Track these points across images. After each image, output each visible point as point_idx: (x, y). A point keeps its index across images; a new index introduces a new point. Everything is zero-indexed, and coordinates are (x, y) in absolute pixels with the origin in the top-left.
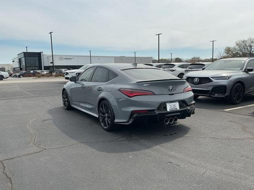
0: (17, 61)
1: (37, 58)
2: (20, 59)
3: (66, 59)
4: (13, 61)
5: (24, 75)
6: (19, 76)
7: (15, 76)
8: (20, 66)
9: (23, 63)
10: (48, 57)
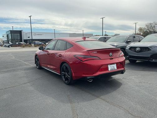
0: (6, 36)
1: (19, 34)
2: (8, 35)
3: (38, 35)
4: (3, 36)
5: (12, 46)
6: (8, 46)
7: (6, 46)
8: (8, 39)
9: (10, 38)
10: (26, 33)
